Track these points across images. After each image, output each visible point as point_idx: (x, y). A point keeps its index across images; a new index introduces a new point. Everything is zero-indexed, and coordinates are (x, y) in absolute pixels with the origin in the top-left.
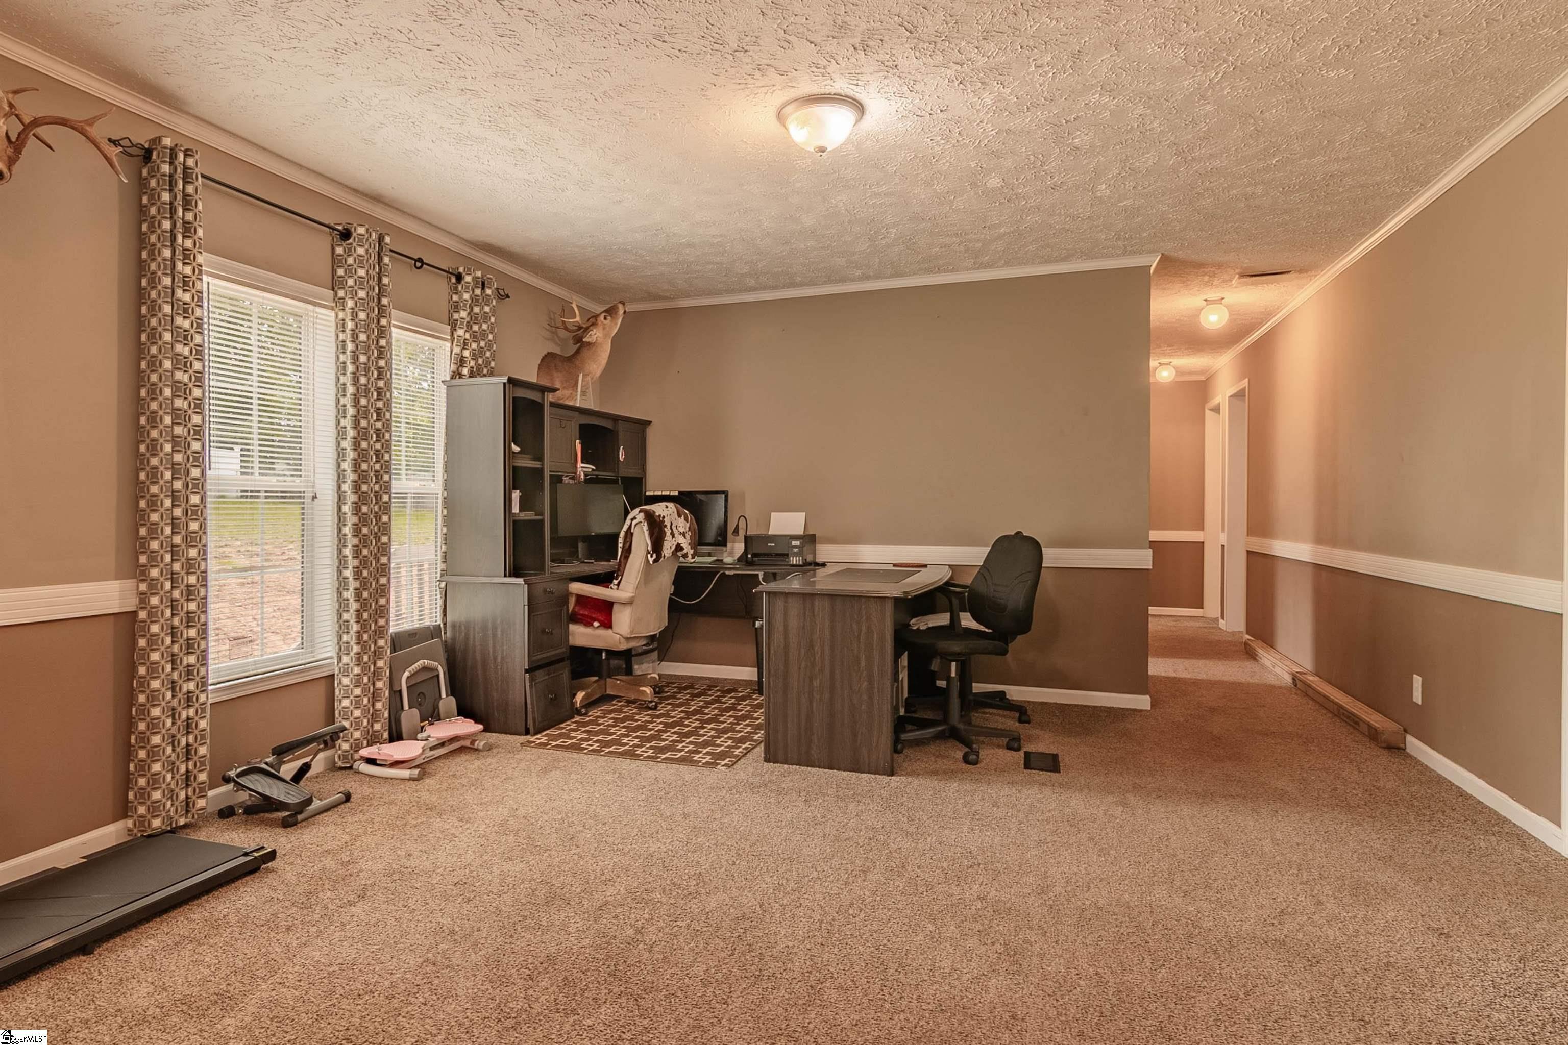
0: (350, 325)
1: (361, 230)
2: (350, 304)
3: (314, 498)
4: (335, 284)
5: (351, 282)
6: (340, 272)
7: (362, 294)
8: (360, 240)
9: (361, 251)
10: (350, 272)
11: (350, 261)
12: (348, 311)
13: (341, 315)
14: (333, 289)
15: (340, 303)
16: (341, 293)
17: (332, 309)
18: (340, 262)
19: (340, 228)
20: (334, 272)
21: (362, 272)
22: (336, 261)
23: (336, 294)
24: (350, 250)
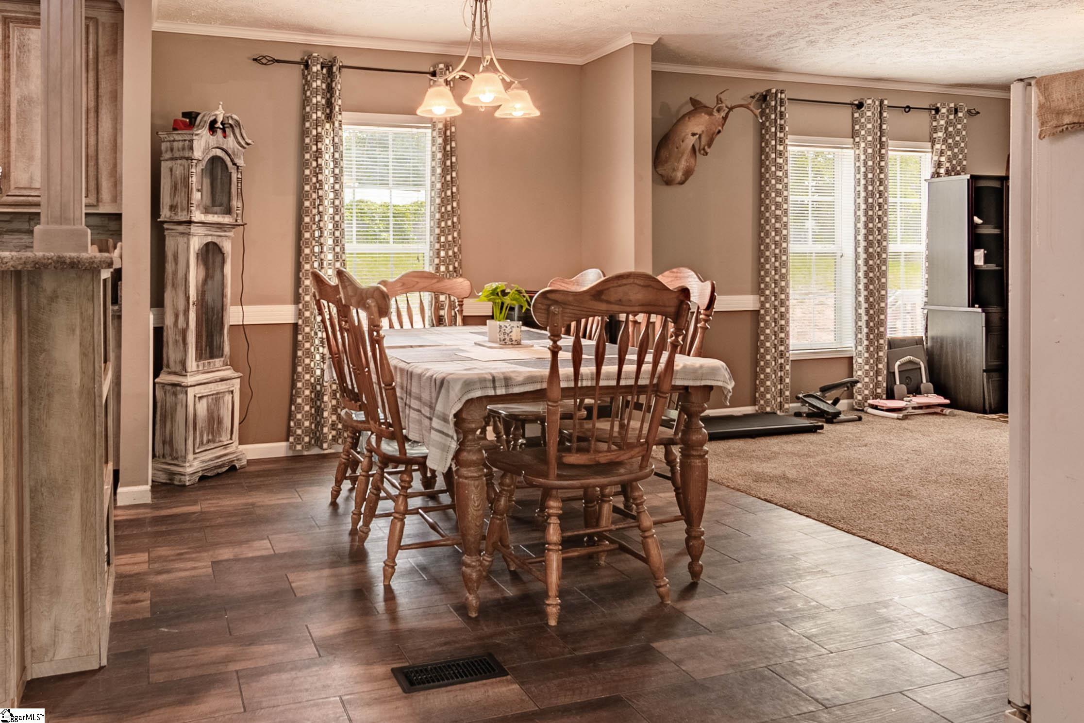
0: (863, 157)
1: (869, 101)
2: (863, 145)
3: (842, 256)
4: (854, 134)
5: (863, 132)
6: (857, 127)
7: (870, 138)
8: (869, 108)
9: (869, 114)
10: (862, 127)
11: (863, 120)
12: (862, 149)
13: (857, 152)
14: (853, 137)
15: (857, 144)
16: (857, 139)
17: (852, 148)
18: (857, 121)
19: (856, 102)
20: (853, 127)
21: (869, 126)
22: (854, 121)
23: (854, 140)
24: (862, 114)
